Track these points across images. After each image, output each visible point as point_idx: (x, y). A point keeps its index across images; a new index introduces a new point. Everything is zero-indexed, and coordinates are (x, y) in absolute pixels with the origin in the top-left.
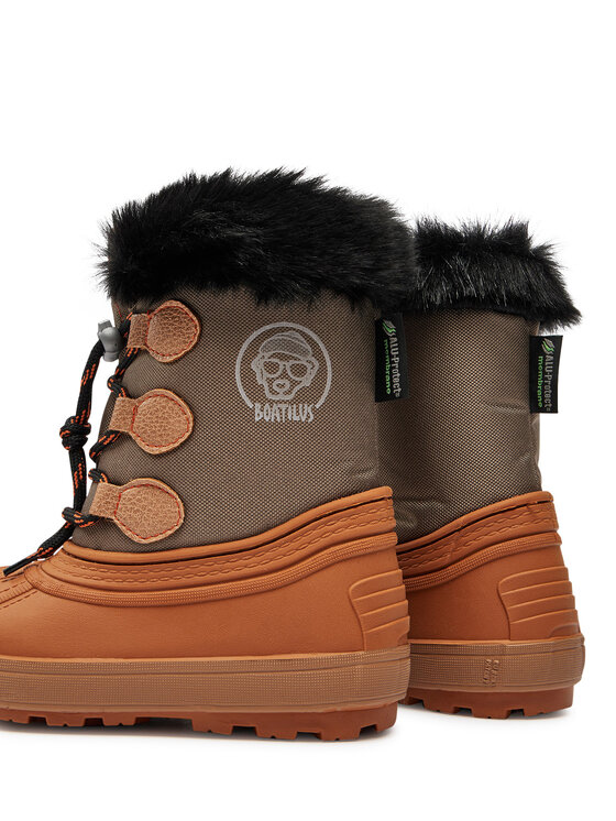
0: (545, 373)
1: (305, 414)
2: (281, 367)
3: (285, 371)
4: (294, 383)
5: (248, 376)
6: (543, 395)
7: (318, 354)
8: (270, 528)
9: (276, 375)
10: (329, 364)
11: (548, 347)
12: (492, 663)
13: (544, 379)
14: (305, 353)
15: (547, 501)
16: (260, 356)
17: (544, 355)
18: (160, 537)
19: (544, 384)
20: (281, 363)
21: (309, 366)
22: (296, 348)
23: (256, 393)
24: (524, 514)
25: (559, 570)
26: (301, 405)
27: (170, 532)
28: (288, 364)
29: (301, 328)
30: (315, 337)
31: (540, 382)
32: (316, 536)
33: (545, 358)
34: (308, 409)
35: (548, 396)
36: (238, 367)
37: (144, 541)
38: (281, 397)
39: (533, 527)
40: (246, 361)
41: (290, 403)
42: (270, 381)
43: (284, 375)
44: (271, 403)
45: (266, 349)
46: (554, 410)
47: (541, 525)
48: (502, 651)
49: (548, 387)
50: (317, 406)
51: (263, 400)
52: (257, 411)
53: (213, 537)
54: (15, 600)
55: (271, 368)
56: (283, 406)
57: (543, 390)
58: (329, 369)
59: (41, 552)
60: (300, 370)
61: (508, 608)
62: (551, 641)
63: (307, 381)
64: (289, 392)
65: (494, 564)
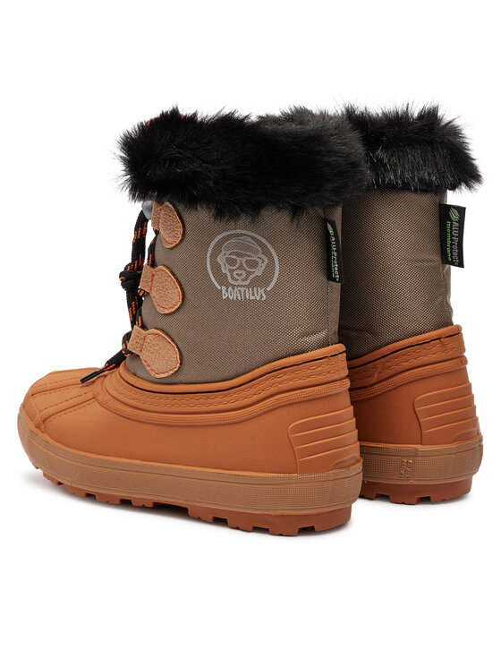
0: (452, 236)
1: (258, 295)
2: (239, 262)
3: (241, 265)
4: (249, 274)
5: (216, 267)
6: (451, 252)
7: (266, 252)
8: (239, 376)
9: (234, 268)
10: (276, 259)
11: (454, 216)
12: (408, 462)
13: (452, 240)
14: (256, 252)
15: (457, 334)
16: (223, 253)
17: (451, 221)
18: (166, 375)
19: (452, 244)
20: (238, 259)
21: (260, 261)
22: (249, 248)
23: (222, 279)
24: (437, 346)
25: (464, 388)
26: (255, 289)
27: (171, 372)
28: (244, 260)
29: (252, 234)
30: (263, 240)
31: (449, 242)
32: (268, 386)
33: (452, 224)
34: (261, 291)
35: (455, 254)
36: (208, 259)
37: (157, 376)
38: (240, 283)
39: (443, 356)
40: (214, 256)
41: (248, 286)
42: (231, 271)
43: (241, 267)
44: (233, 286)
45: (227, 248)
46: (461, 265)
47: (451, 354)
48: (416, 454)
49: (455, 247)
50: (268, 289)
51: (228, 285)
52: (224, 292)
53: (201, 378)
54: (81, 406)
55: (231, 262)
56: (242, 289)
57: (451, 249)
58: (277, 263)
59: (106, 367)
60: (253, 264)
61: (421, 420)
62: (454, 445)
63: (259, 272)
64: (246, 279)
65: (411, 385)
